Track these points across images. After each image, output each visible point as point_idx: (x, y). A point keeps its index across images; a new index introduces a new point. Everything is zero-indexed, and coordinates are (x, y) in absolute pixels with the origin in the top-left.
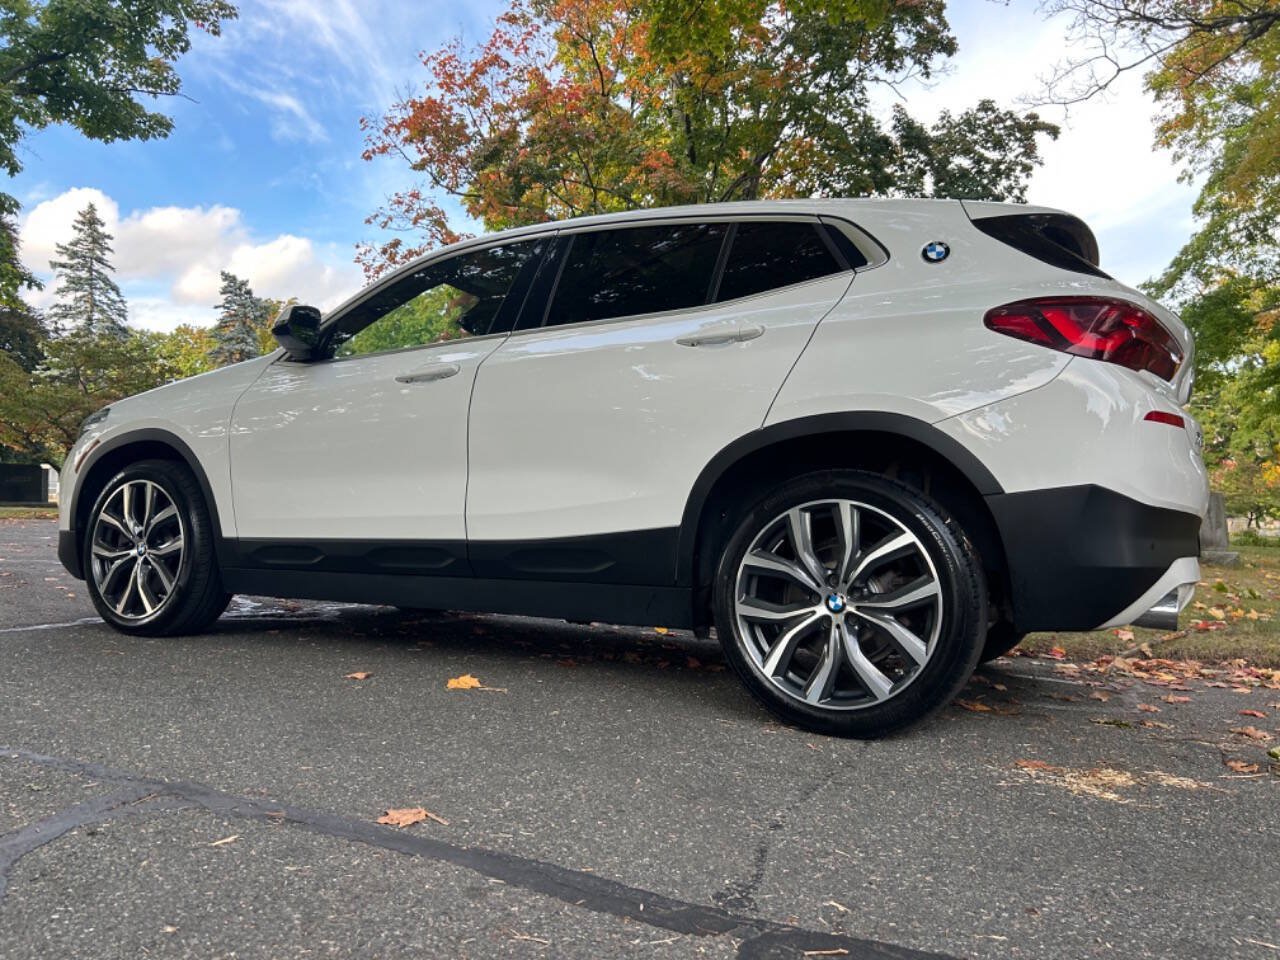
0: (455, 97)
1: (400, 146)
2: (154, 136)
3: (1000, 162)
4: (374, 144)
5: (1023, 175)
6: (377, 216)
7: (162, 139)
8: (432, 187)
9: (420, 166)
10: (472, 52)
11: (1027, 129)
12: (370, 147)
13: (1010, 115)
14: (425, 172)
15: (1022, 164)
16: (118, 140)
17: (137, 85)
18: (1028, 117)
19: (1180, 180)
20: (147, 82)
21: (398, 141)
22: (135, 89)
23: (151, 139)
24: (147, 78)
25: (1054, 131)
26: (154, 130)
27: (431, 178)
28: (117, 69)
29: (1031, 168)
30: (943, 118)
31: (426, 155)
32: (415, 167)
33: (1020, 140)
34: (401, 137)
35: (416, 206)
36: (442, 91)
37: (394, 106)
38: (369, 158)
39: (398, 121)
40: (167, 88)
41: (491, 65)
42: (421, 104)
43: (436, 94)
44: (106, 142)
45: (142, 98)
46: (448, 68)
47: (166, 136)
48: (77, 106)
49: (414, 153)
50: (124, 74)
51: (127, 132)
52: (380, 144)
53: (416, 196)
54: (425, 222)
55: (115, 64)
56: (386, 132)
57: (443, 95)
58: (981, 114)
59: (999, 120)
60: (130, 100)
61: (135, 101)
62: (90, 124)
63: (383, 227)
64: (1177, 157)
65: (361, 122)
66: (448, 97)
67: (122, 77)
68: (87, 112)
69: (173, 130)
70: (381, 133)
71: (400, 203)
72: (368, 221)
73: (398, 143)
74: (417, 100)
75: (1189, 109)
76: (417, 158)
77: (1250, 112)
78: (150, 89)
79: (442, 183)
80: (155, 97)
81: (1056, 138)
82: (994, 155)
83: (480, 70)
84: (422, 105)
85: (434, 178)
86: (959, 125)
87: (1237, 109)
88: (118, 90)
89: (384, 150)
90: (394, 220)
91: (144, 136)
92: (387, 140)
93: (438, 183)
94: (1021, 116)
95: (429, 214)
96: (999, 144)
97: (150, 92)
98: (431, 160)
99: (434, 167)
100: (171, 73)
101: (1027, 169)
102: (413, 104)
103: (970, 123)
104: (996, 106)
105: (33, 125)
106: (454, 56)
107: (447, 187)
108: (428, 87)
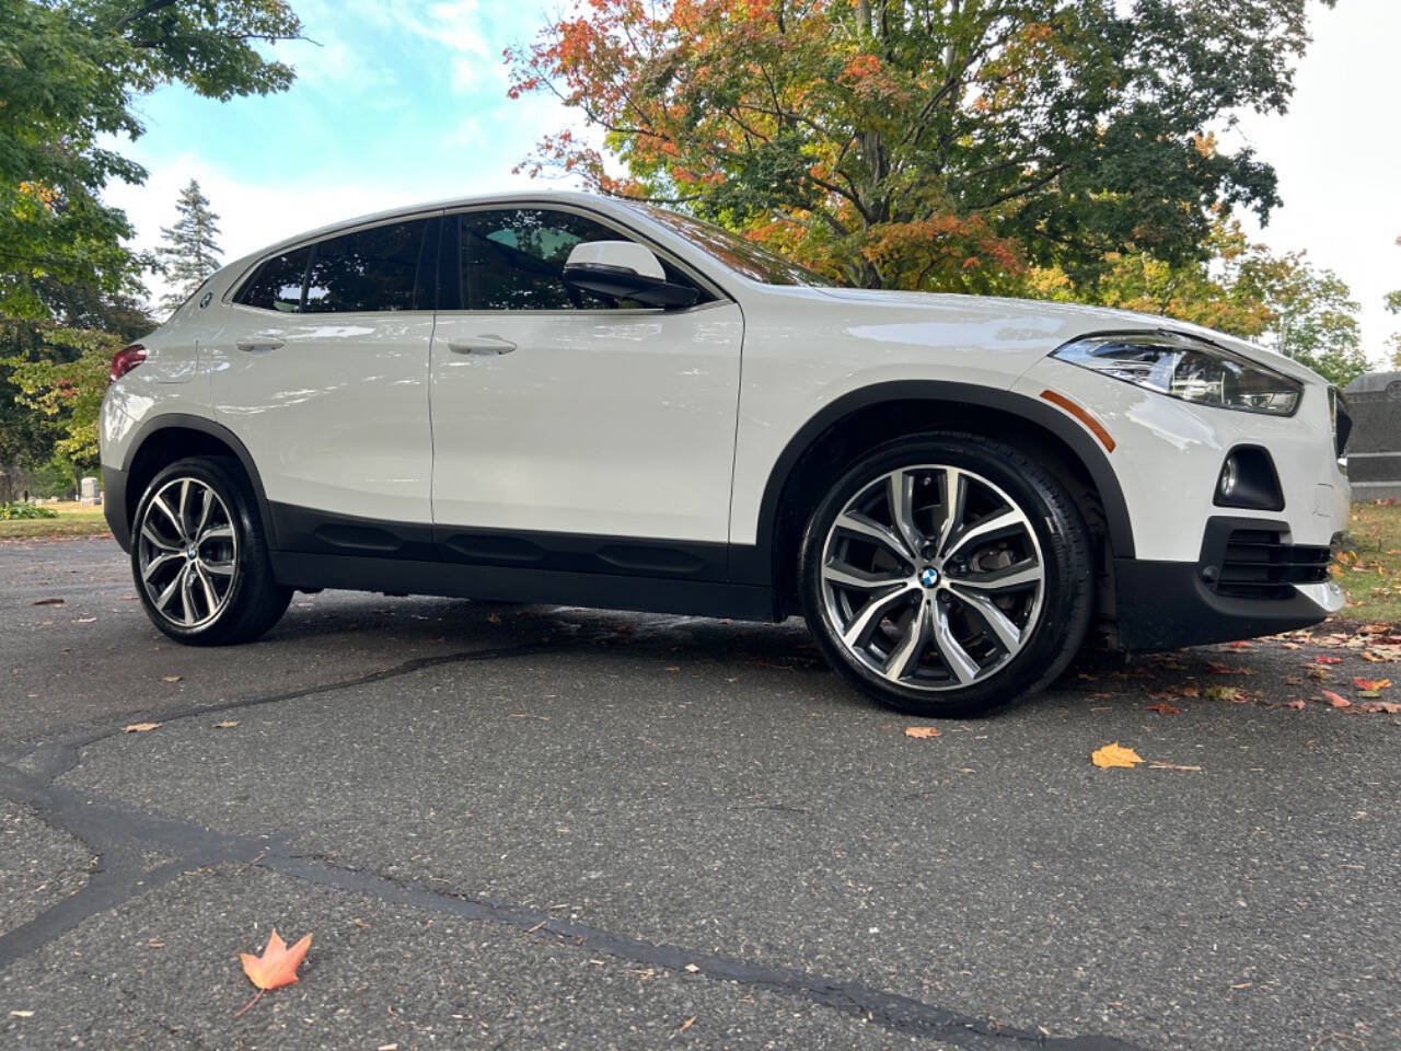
0: (608, 15)
1: (550, 79)
2: (273, 89)
3: (1263, 42)
4: (519, 79)
5: (1295, 54)
6: (523, 165)
7: (281, 93)
8: (588, 125)
9: (573, 101)
12: (516, 83)
14: (579, 107)
15: (1290, 42)
16: (236, 97)
17: (252, 30)
20: (263, 25)
21: (547, 73)
22: (250, 35)
23: (270, 93)
24: (263, 22)
26: (273, 81)
27: (585, 114)
28: (230, 13)
29: (1304, 46)
31: (577, 88)
32: (567, 103)
33: (1284, 14)
34: (550, 69)
35: (567, 151)
36: (595, 9)
37: (541, 31)
38: (515, 96)
39: (546, 49)
40: (284, 32)
42: (573, 25)
43: (587, 13)
44: (223, 100)
45: (259, 46)
47: (286, 88)
48: (191, 59)
49: (565, 89)
50: (238, 18)
51: (245, 86)
52: (525, 79)
53: (567, 137)
54: (580, 166)
55: (227, 8)
56: (534, 63)
60: (248, 48)
61: (253, 49)
62: (205, 80)
63: (533, 176)
65: (505, 52)
66: (601, 16)
67: (237, 22)
68: (201, 66)
69: (294, 81)
70: (526, 66)
71: (549, 147)
72: (516, 171)
73: (546, 76)
74: (569, 21)
76: (568, 92)
78: (267, 34)
79: (600, 119)
80: (273, 43)
82: (1253, 34)
84: (574, 29)
85: (590, 114)
88: (233, 37)
89: (531, 85)
90: (544, 167)
91: (263, 91)
92: (534, 73)
93: (594, 119)
95: (582, 157)
97: (266, 38)
98: (585, 93)
99: (589, 101)
100: (288, 13)
101: (1298, 47)
102: (563, 27)
105: (139, 88)
107: (603, 123)
108: (577, 7)
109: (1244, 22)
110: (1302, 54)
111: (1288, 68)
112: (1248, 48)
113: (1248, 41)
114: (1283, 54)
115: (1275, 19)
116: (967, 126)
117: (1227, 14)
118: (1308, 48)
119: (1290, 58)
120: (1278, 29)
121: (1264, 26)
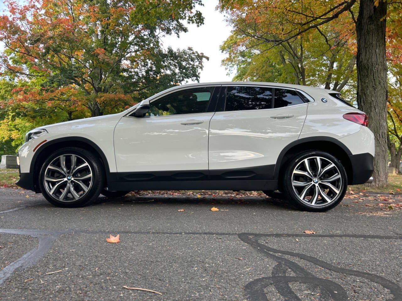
3: (194, 65)
5: (201, 69)
10: (24, 2)
11: (200, 57)
13: (197, 52)
14: (3, 42)
15: (199, 66)
18: (201, 54)
19: (227, 75)
25: (208, 59)
27: (5, 44)
30: (177, 50)
33: (198, 60)
36: (11, 14)
41: (32, 8)
43: (8, 14)
46: (13, 6)
57: (11, 15)
58: (189, 51)
59: (193, 53)
64: (226, 69)
75: (230, 57)
77: (243, 59)
81: (208, 60)
82: (192, 63)
83: (26, 9)
86: (182, 53)
87: (240, 58)
93: (7, 46)
94: (199, 53)
96: (193, 60)
98: (5, 38)
99: (6, 40)
101: (201, 68)
103: (184, 52)
104: (193, 49)
106: (15, 2)
108: (4, 11)
109: (190, 60)
110: (202, 70)
111: (199, 72)
112: (191, 66)
113: (191, 64)
114: (198, 69)
115: (196, 60)
116: (124, 70)
117: (186, 57)
118: (203, 69)
119: (199, 70)
120: (197, 63)
121: (194, 62)
